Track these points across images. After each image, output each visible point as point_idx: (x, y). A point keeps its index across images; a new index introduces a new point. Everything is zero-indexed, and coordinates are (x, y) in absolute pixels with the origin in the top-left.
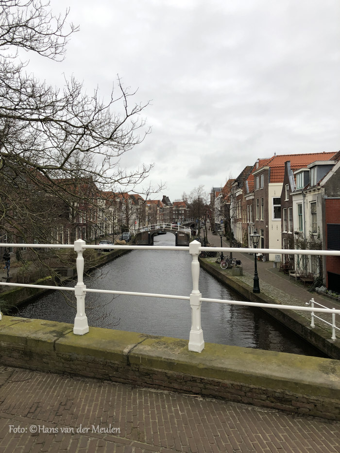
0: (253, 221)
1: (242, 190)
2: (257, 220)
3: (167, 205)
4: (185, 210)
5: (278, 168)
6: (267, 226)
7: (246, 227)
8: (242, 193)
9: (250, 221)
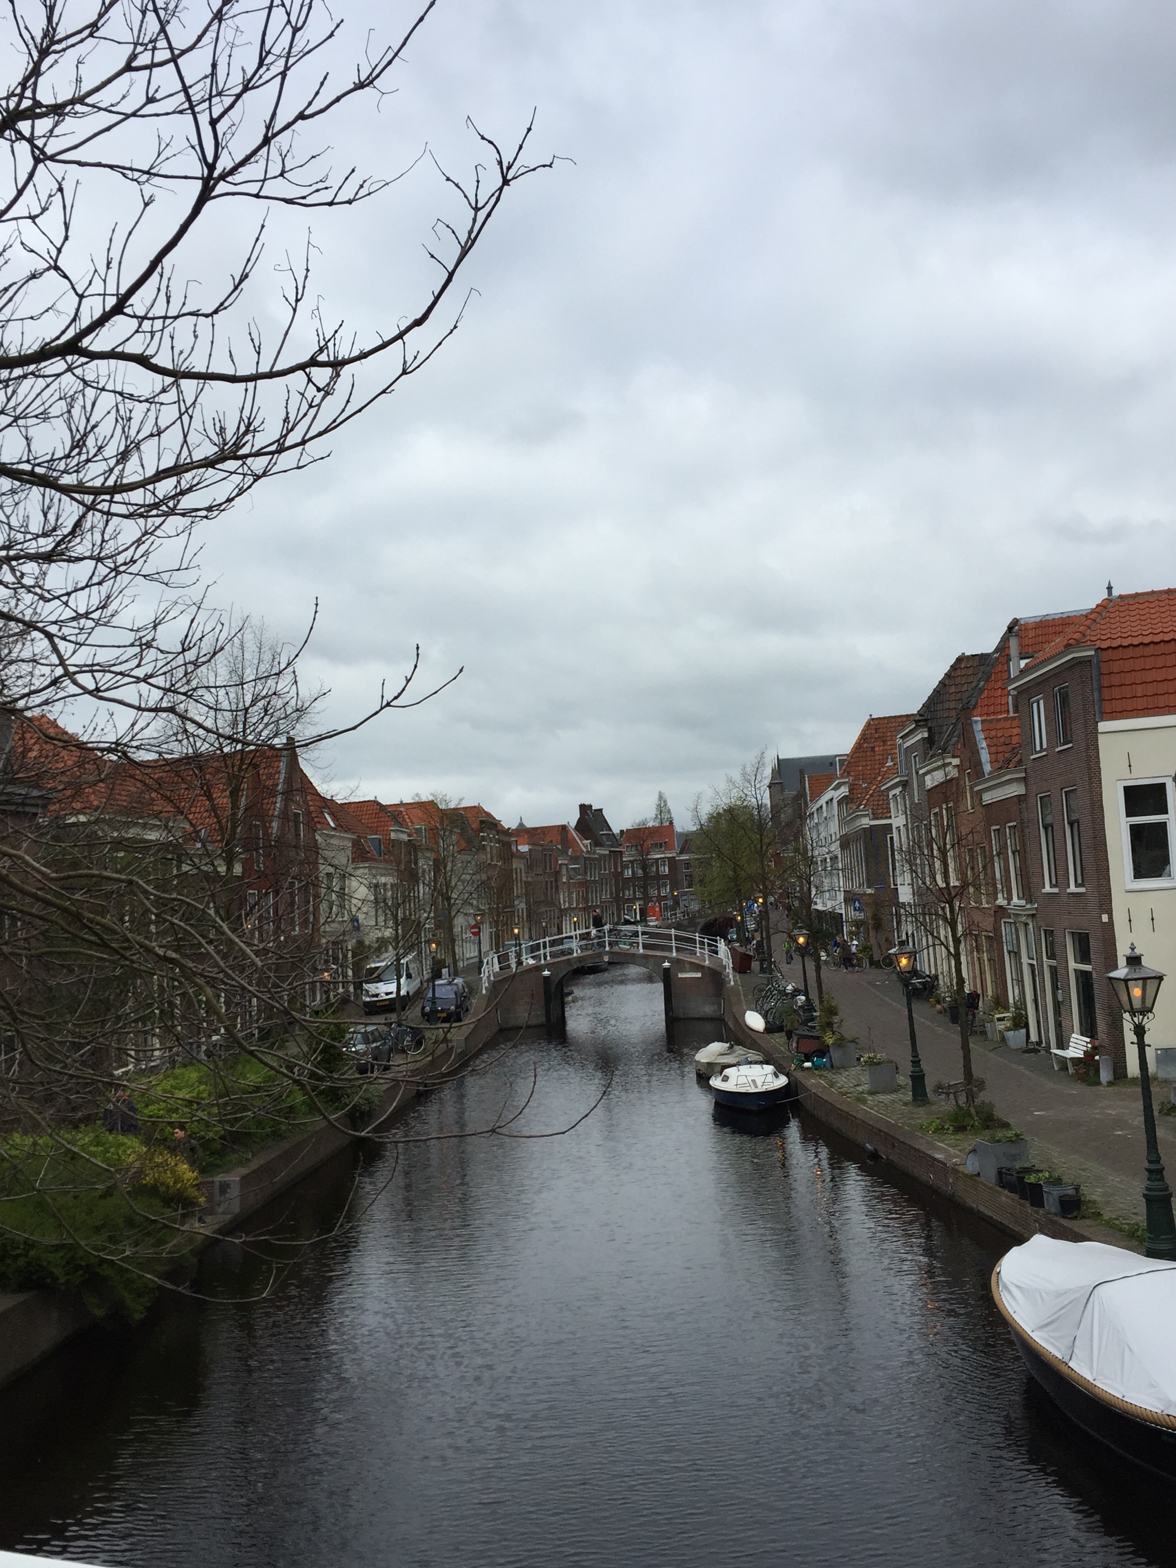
0: (1028, 893)
1: (956, 761)
2: (1047, 889)
3: (597, 843)
4: (671, 860)
5: (1130, 652)
6: (1105, 918)
7: (987, 923)
8: (953, 773)
9: (1009, 899)
